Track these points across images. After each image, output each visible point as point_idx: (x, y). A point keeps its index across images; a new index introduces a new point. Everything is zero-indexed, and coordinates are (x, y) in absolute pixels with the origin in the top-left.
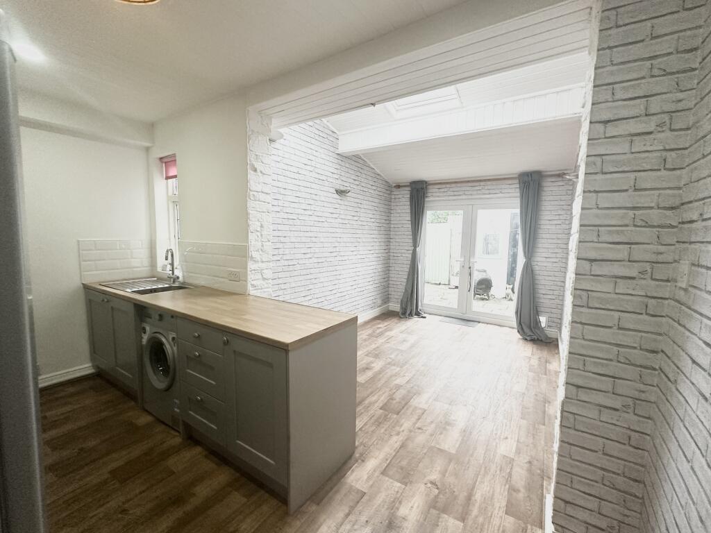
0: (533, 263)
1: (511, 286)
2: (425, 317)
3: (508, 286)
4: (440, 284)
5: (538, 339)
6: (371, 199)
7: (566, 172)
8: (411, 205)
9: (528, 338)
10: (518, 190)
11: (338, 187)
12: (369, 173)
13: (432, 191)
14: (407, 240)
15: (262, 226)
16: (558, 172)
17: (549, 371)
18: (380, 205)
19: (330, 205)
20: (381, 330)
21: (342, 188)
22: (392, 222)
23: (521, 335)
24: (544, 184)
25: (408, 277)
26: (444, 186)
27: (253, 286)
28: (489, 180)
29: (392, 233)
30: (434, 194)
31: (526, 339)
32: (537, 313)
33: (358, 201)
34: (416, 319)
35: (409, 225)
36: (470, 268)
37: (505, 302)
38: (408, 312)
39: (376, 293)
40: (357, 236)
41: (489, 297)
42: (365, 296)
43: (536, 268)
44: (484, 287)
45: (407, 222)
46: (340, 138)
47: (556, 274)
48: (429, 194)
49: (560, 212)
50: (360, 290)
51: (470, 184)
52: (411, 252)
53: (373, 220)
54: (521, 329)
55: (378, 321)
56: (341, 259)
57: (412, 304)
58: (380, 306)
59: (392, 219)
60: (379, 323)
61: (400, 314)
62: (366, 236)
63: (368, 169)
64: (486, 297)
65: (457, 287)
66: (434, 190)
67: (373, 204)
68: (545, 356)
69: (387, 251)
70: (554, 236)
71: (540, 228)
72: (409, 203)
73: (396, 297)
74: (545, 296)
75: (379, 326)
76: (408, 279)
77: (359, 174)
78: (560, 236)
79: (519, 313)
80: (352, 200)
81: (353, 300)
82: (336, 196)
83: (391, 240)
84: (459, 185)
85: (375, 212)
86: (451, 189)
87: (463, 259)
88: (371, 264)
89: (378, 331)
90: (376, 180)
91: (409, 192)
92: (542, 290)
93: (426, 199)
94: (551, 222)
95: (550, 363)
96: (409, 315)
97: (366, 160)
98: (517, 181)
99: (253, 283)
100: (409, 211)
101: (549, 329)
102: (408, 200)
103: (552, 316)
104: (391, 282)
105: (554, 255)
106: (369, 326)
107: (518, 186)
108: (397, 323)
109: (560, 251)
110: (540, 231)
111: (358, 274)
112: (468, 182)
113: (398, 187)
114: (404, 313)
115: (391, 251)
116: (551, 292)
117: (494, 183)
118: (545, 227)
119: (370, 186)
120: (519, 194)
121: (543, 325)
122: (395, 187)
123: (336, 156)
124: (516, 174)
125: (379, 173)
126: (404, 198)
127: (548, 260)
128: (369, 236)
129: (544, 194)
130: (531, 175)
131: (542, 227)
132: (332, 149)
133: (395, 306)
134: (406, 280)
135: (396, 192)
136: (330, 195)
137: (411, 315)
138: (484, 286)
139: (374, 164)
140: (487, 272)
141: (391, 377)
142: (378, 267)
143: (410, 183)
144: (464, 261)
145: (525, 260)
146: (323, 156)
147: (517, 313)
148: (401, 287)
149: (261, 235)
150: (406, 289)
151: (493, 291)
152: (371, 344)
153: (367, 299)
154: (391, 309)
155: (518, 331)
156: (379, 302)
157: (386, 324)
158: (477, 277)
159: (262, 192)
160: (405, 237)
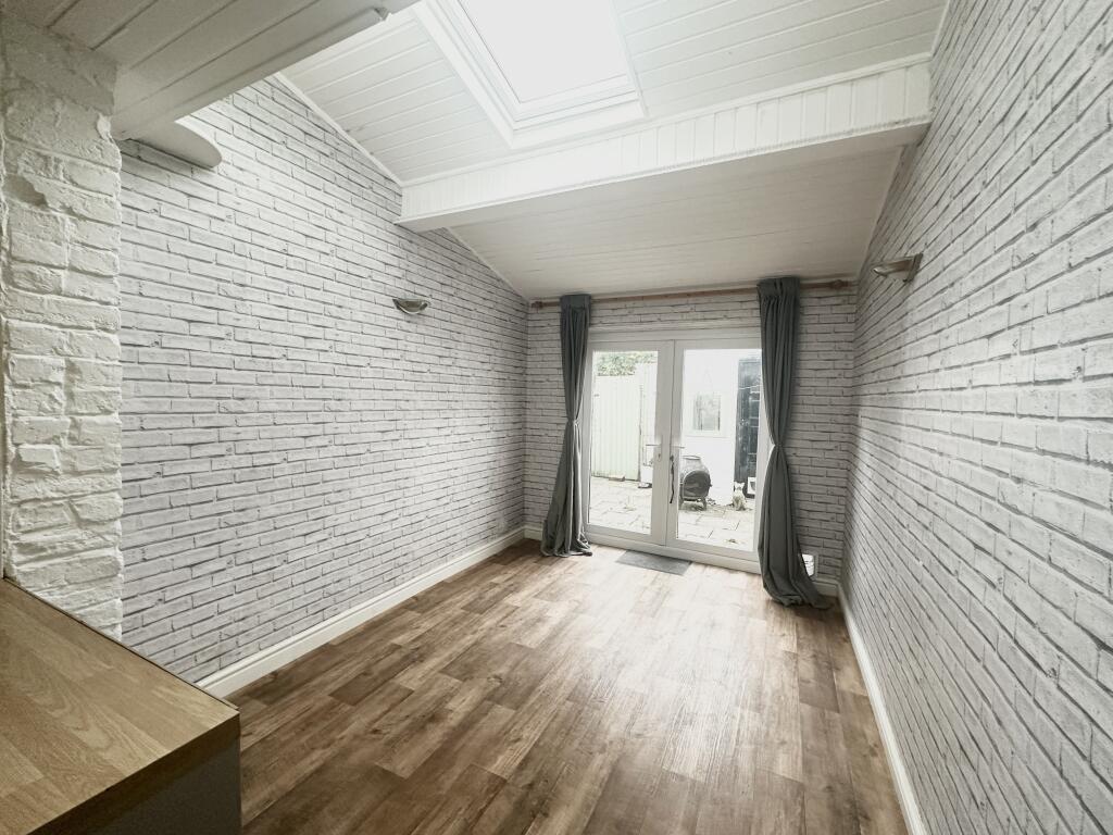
0: (790, 452)
1: (742, 485)
2: (589, 554)
3: (737, 485)
4: (623, 479)
5: (803, 601)
6: (482, 325)
7: (844, 279)
8: (563, 339)
9: (785, 601)
10: (757, 313)
11: (400, 295)
12: (476, 275)
13: (601, 312)
14: (555, 406)
15: (71, 368)
16: (829, 280)
17: (843, 693)
18: (502, 339)
19: (379, 332)
20: (497, 590)
21: (410, 297)
22: (529, 372)
23: (771, 594)
24: (805, 302)
25: (558, 475)
26: (622, 304)
27: (25, 548)
28: (703, 294)
29: (529, 392)
30: (604, 320)
31: (781, 604)
32: (799, 549)
33: (452, 327)
34: (574, 558)
35: (558, 378)
36: (672, 458)
37: (734, 513)
38: (558, 545)
39: (495, 508)
40: (450, 397)
41: (705, 503)
42: (468, 518)
43: (794, 460)
44: (697, 487)
45: (556, 371)
46: (405, 192)
47: (831, 472)
48: (596, 321)
49: (833, 355)
50: (457, 505)
51: (668, 301)
52: (564, 427)
53: (487, 367)
54: (770, 583)
55: (498, 567)
56: (408, 444)
57: (565, 531)
58: (507, 532)
59: (530, 365)
60: (495, 574)
61: (543, 546)
62: (472, 397)
63: (475, 265)
64: (701, 504)
65: (650, 486)
66: (605, 312)
67: (488, 335)
68: (825, 650)
69: (518, 426)
70: (824, 400)
71: (799, 385)
72: (558, 336)
73: (538, 513)
74: (812, 515)
75: (495, 580)
76: (558, 479)
77: (454, 274)
78: (835, 400)
79: (765, 547)
80: (436, 323)
81: (442, 527)
82: (396, 313)
83: (528, 406)
84: (649, 303)
85: (491, 351)
86: (636, 311)
87: (658, 443)
88: (484, 451)
89: (490, 594)
90: (493, 289)
91: (558, 316)
92: (805, 503)
93: (591, 329)
94: (819, 374)
95: (838, 669)
96: (559, 550)
97: (470, 248)
98: (755, 296)
99: (26, 539)
100: (558, 350)
101: (820, 579)
102: (558, 329)
103: (825, 552)
104: (527, 485)
105: (825, 437)
106: (474, 581)
107: (757, 305)
108: (533, 572)
109: (837, 428)
110: (801, 391)
111: (453, 473)
112: (666, 296)
113: (540, 305)
114: (550, 547)
115: (528, 425)
116: (822, 507)
117: (713, 299)
118: (807, 383)
119: (479, 300)
120: (758, 321)
121: (810, 570)
122: (533, 305)
123: (395, 230)
124: (750, 282)
125: (500, 275)
126: (550, 324)
127: (816, 445)
128: (478, 397)
129: (805, 320)
130: (781, 284)
131: (803, 382)
132: (383, 213)
133: (534, 531)
134: (554, 481)
135: (535, 315)
136: (379, 310)
137: (563, 550)
138: (696, 485)
139: (487, 258)
140: (702, 460)
141: (483, 747)
142: (501, 456)
143: (561, 298)
144: (661, 445)
145: (772, 447)
146: (361, 226)
147: (761, 548)
148: (547, 493)
149: (71, 396)
150: (554, 499)
151: (712, 494)
152: (465, 634)
153: (476, 523)
154: (528, 535)
155: (765, 586)
156: (503, 524)
157: (511, 572)
158: (685, 469)
159: (73, 269)
160: (553, 399)
